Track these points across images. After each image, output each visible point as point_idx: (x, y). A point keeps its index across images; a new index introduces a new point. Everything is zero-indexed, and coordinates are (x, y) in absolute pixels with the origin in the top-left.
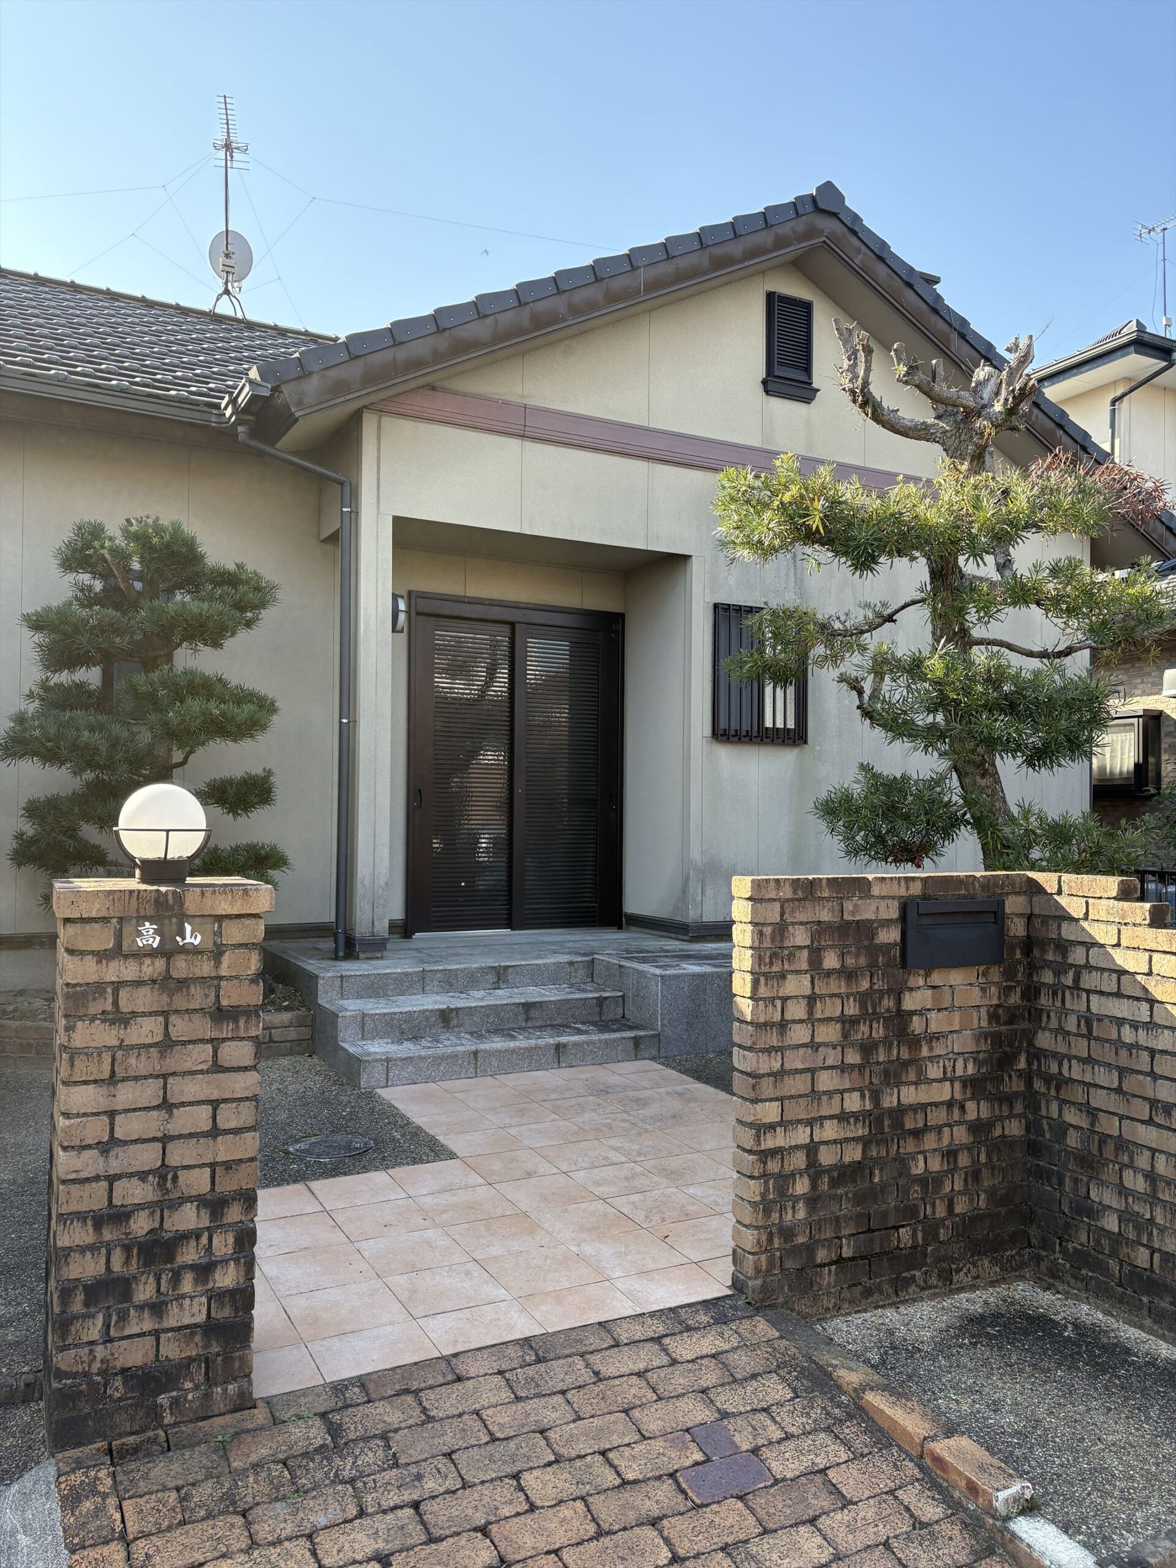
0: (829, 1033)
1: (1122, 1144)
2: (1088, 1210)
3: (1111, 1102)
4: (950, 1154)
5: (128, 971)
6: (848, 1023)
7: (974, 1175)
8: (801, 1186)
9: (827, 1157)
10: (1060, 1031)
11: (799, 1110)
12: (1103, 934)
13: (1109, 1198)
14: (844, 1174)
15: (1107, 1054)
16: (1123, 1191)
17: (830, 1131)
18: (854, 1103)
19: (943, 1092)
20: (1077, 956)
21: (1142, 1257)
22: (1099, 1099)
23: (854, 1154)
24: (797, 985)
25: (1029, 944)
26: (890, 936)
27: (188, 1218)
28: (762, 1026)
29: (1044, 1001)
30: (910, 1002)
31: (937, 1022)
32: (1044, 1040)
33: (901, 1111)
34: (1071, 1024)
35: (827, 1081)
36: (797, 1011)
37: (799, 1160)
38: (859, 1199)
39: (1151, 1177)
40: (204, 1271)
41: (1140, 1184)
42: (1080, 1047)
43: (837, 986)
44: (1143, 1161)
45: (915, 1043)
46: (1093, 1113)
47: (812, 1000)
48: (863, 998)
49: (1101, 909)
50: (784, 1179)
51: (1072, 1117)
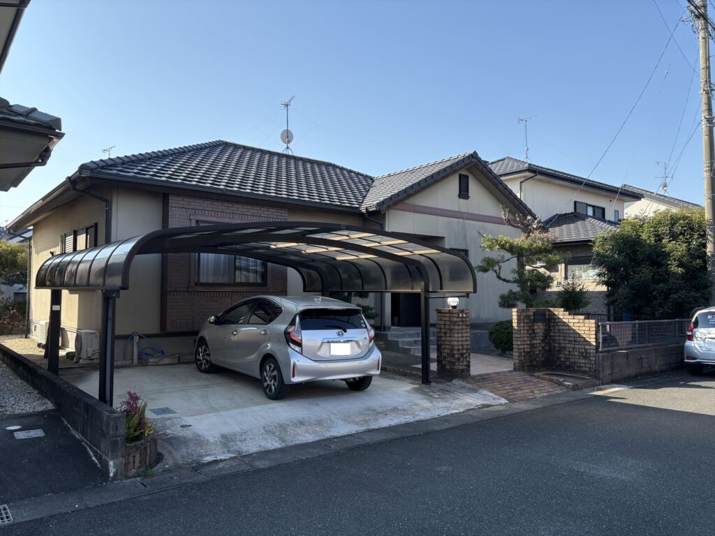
0: (526, 332)
1: (565, 348)
2: (559, 358)
3: (563, 342)
4: (540, 351)
5: (459, 319)
6: (528, 330)
7: (543, 354)
8: (523, 354)
9: (526, 350)
10: (554, 332)
11: (522, 343)
12: (561, 317)
13: (563, 356)
14: (528, 353)
15: (562, 335)
16: (565, 354)
17: (526, 346)
18: (528, 342)
19: (539, 342)
20: (557, 321)
21: (568, 363)
22: (561, 342)
23: (529, 350)
24: (522, 325)
25: (549, 319)
26: (532, 317)
27: (465, 351)
28: (518, 330)
29: (552, 328)
30: (535, 327)
31: (538, 331)
32: (551, 334)
33: (534, 344)
34: (556, 331)
35: (526, 339)
36: (522, 328)
37: (522, 350)
38: (529, 357)
39: (569, 351)
40: (466, 358)
41: (567, 353)
42: (558, 334)
43: (526, 325)
44: (568, 349)
45: (535, 334)
46: (560, 344)
47: (524, 327)
48: (530, 327)
49: (561, 313)
50: (521, 353)
51: (556, 345)
